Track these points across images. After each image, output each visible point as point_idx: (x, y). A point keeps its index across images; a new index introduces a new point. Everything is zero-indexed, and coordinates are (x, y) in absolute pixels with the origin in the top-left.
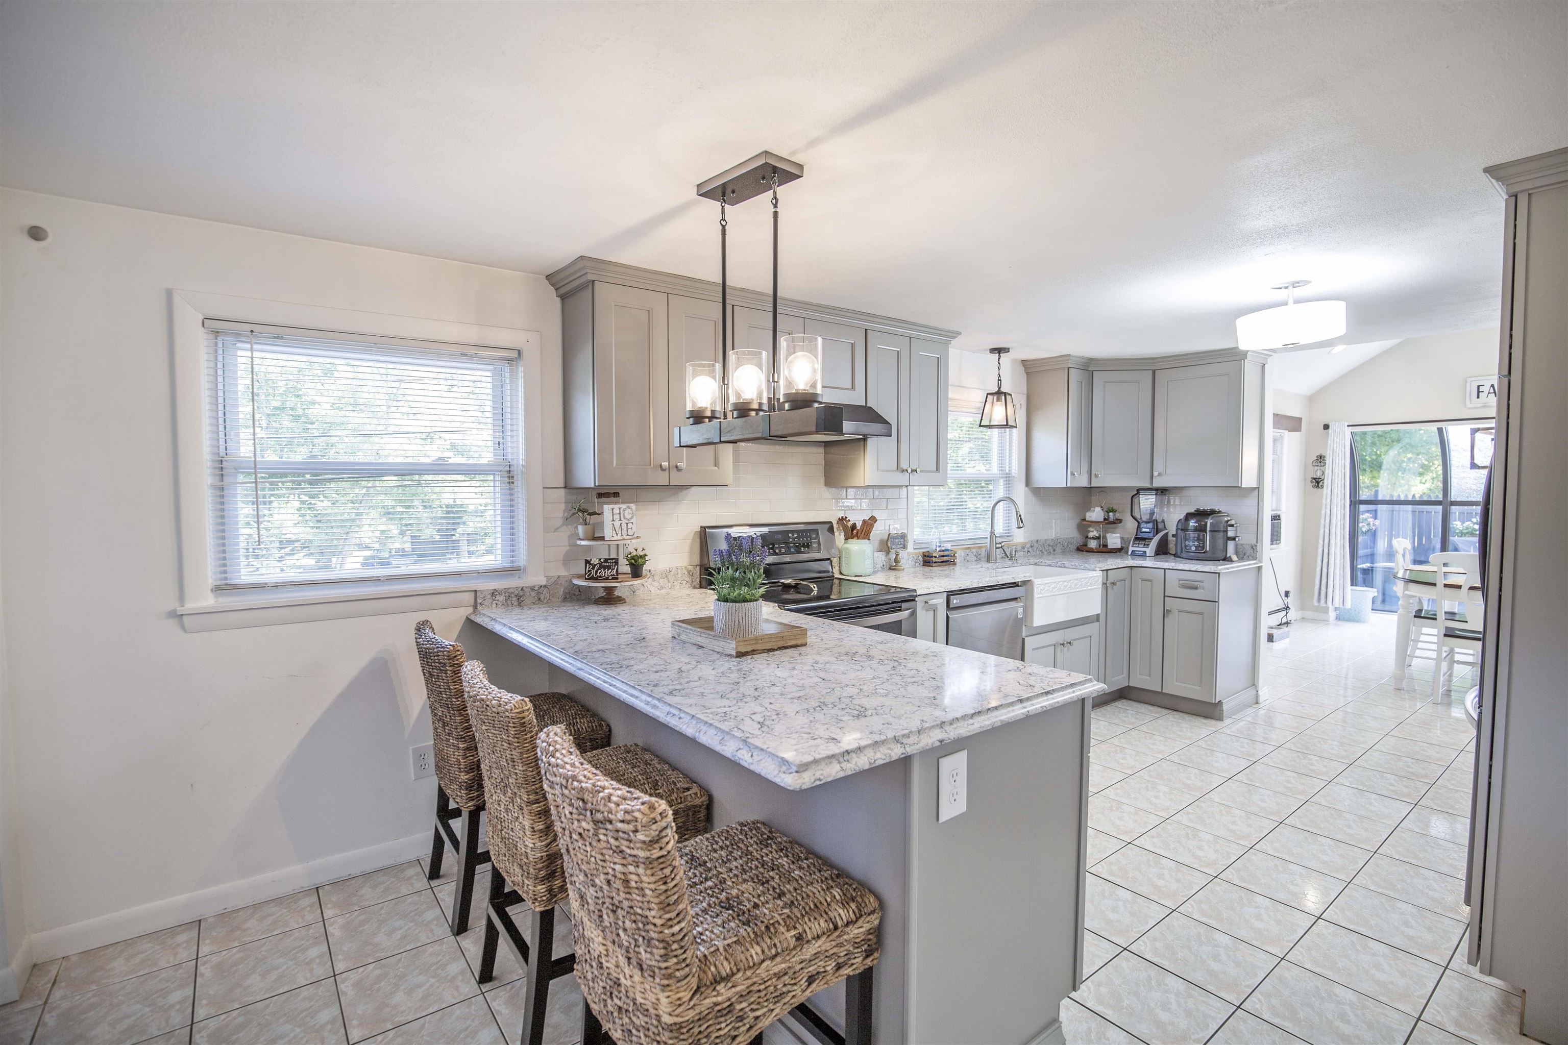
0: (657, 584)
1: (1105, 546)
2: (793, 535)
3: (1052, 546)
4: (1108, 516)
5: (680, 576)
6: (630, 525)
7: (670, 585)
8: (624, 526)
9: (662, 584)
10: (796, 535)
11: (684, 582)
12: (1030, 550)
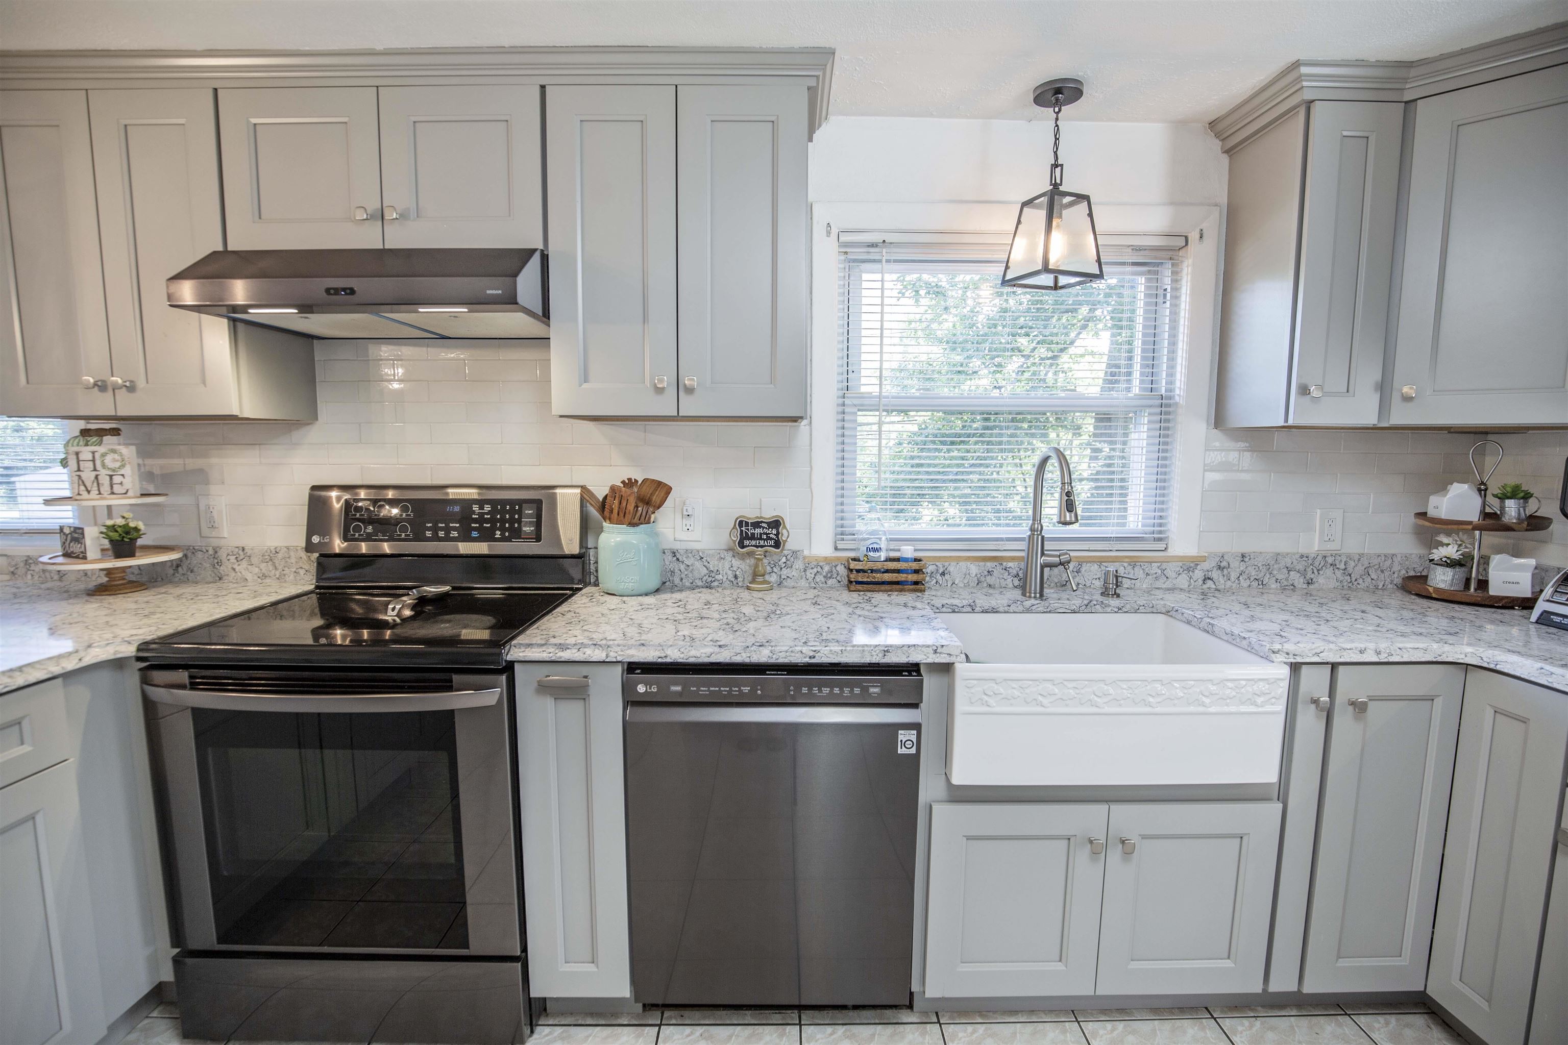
0: (257, 570)
1: (1483, 584)
2: (481, 508)
3: (1303, 573)
4: (1502, 508)
5: (293, 560)
6: (117, 479)
7: (278, 573)
8: (105, 480)
9: (264, 571)
10: (487, 508)
11: (302, 572)
12: (1215, 574)
